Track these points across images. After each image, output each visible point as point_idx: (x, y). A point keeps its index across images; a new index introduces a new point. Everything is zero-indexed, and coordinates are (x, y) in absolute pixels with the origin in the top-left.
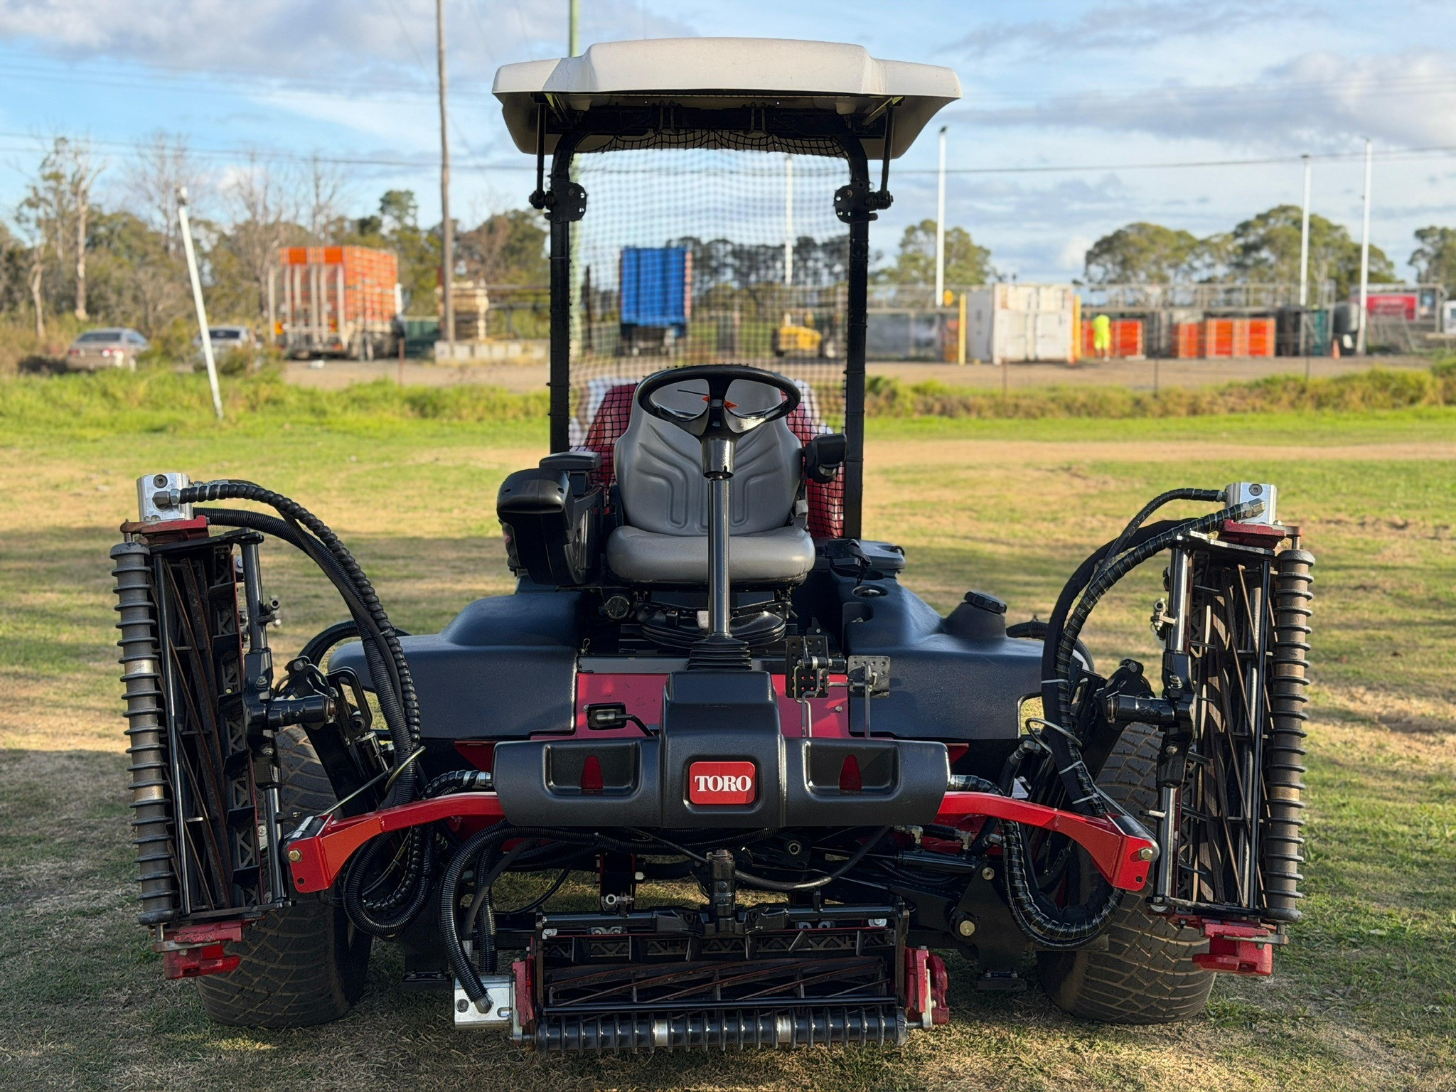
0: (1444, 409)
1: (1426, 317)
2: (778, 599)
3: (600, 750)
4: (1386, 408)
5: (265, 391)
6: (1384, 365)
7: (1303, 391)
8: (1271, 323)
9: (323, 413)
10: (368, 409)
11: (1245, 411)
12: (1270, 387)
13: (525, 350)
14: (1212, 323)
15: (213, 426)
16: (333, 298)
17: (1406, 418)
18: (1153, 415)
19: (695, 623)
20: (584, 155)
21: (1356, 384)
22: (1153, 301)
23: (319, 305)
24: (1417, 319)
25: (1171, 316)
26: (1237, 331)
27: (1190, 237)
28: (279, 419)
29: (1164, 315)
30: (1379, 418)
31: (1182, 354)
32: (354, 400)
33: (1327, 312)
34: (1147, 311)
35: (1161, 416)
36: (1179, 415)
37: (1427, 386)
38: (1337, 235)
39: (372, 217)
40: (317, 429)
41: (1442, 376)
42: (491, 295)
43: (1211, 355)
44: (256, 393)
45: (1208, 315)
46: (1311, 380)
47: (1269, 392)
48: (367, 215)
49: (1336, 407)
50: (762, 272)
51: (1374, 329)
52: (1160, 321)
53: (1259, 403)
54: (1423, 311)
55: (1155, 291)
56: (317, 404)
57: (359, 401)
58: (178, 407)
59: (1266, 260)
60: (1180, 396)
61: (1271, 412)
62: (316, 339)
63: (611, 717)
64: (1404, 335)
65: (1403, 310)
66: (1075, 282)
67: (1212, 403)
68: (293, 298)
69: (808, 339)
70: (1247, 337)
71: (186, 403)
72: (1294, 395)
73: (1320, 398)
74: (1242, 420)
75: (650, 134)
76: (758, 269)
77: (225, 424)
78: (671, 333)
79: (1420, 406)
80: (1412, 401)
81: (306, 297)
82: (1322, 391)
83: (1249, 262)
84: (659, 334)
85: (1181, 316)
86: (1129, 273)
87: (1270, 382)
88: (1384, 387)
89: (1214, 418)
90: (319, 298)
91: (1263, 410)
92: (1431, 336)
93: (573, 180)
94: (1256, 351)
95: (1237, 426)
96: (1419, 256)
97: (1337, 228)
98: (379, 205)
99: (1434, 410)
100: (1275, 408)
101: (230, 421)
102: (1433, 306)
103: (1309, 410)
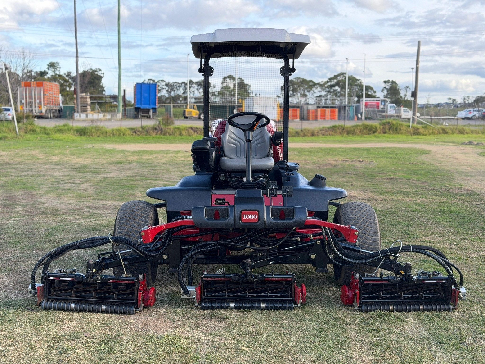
0: (382, 134)
1: (382, 108)
2: (264, 175)
3: (219, 209)
4: (367, 134)
5: (29, 127)
6: (368, 122)
7: (343, 129)
8: (337, 110)
9: (48, 134)
10: (63, 133)
11: (327, 135)
12: (334, 128)
13: (104, 116)
14: (319, 110)
15: (16, 138)
16: (40, 98)
17: (372, 137)
18: (301, 136)
19: (243, 181)
20: (213, 59)
21: (358, 127)
22: (302, 102)
23: (35, 100)
24: (380, 109)
25: (307, 108)
26: (327, 112)
27: (313, 82)
28: (35, 136)
29: (305, 107)
30: (364, 137)
31: (310, 119)
32: (58, 130)
33: (353, 106)
34: (300, 105)
35: (303, 136)
36: (308, 136)
37: (378, 128)
38: (359, 82)
39: (45, 71)
40: (49, 139)
41: (382, 125)
42: (91, 98)
43: (319, 119)
44: (27, 128)
45: (318, 107)
46: (346, 126)
47: (334, 129)
48: (43, 70)
49: (353, 134)
50: (175, 91)
51: (367, 112)
52: (304, 109)
53: (331, 133)
54: (381, 106)
55: (303, 100)
56: (47, 131)
57: (59, 130)
58: (2, 132)
59: (337, 90)
60: (309, 130)
61: (334, 135)
62: (34, 112)
63: (221, 202)
64: (376, 114)
65: (375, 106)
66: (278, 96)
67: (317, 133)
68: (26, 98)
69: (195, 113)
70: (330, 114)
71: (4, 131)
72: (341, 130)
73: (348, 131)
74: (326, 138)
75: (230, 53)
76: (174, 91)
77: (20, 137)
78: (151, 111)
79: (376, 134)
80: (374, 132)
81: (31, 98)
82: (348, 129)
83: (332, 90)
84: (148, 111)
85: (310, 107)
86: (295, 93)
87: (334, 127)
88: (366, 128)
89: (318, 137)
90: (35, 98)
91: (332, 135)
92: (384, 114)
93: (210, 65)
94: (333, 118)
95: (325, 139)
96: (384, 89)
97: (358, 80)
98: (47, 67)
99: (379, 135)
100: (336, 134)
101: (21, 136)
102: (385, 105)
103: (345, 135)
